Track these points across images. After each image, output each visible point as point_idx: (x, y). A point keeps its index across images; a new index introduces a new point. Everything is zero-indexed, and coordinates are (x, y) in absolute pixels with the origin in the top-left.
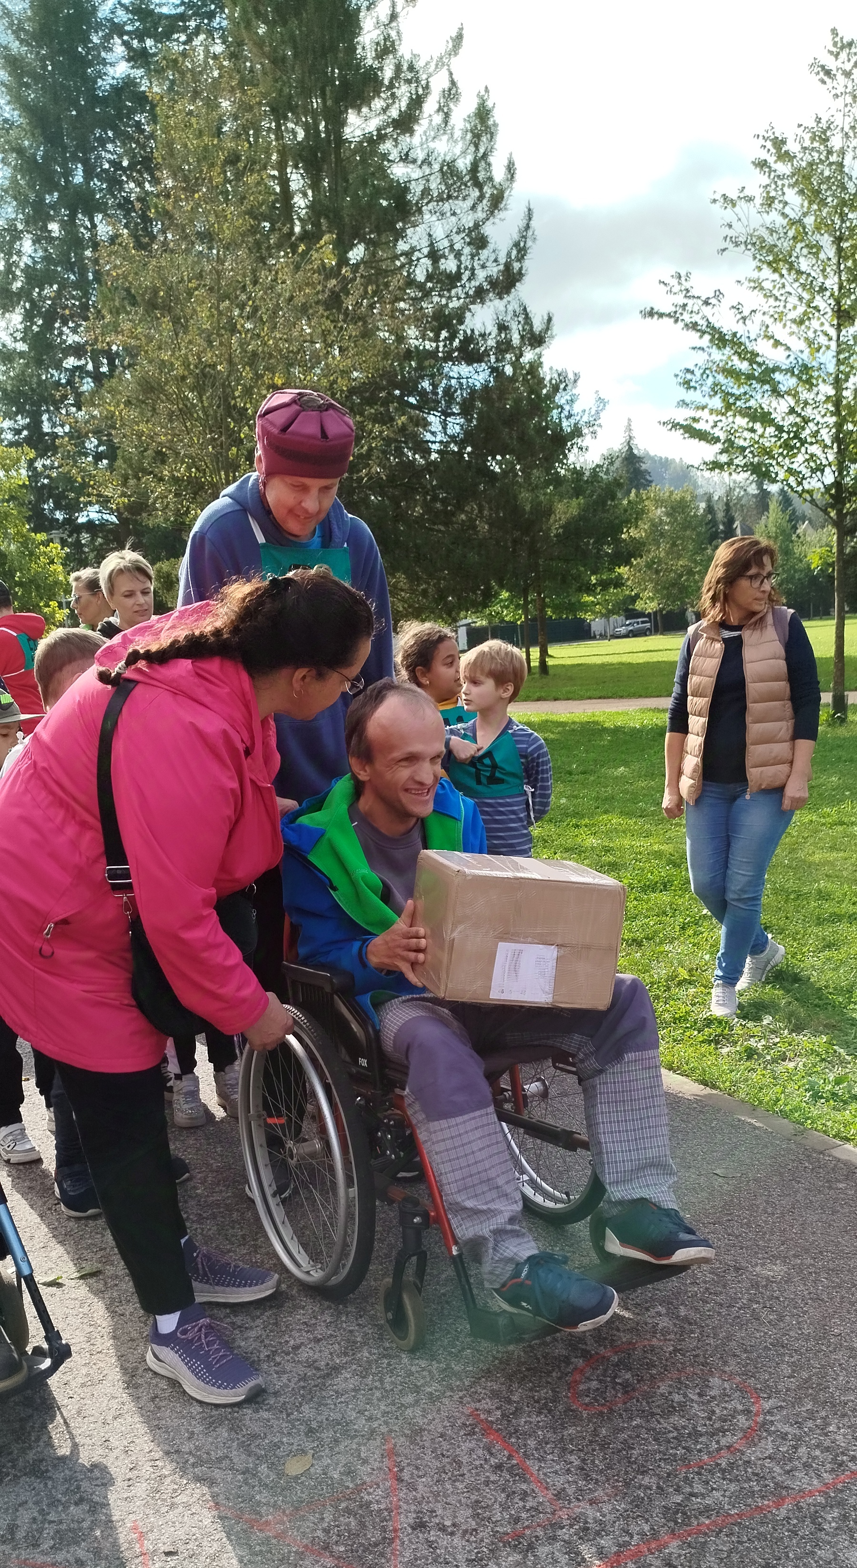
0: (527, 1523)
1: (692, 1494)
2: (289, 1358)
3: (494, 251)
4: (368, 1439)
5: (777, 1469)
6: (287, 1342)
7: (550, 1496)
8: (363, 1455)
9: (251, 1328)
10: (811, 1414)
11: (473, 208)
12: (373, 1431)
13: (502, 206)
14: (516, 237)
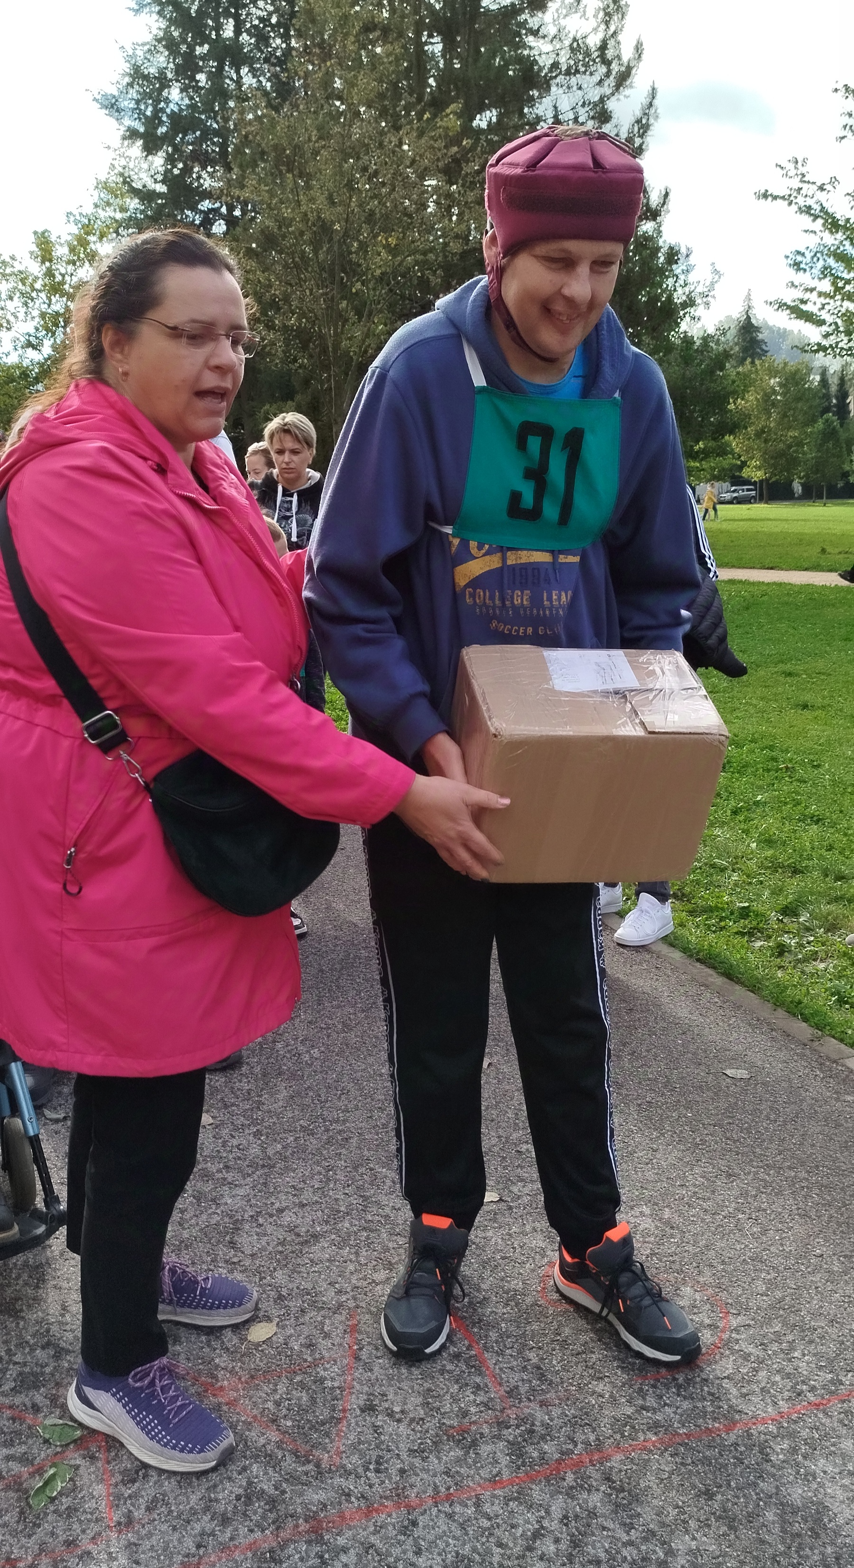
0: (474, 1418)
1: (643, 1408)
2: (271, 1220)
3: (616, 126)
4: (334, 1313)
5: (734, 1391)
6: (273, 1203)
7: (502, 1393)
8: (326, 1329)
9: (240, 1186)
10: (778, 1337)
11: (600, 83)
12: (340, 1305)
13: (628, 83)
14: (638, 114)
